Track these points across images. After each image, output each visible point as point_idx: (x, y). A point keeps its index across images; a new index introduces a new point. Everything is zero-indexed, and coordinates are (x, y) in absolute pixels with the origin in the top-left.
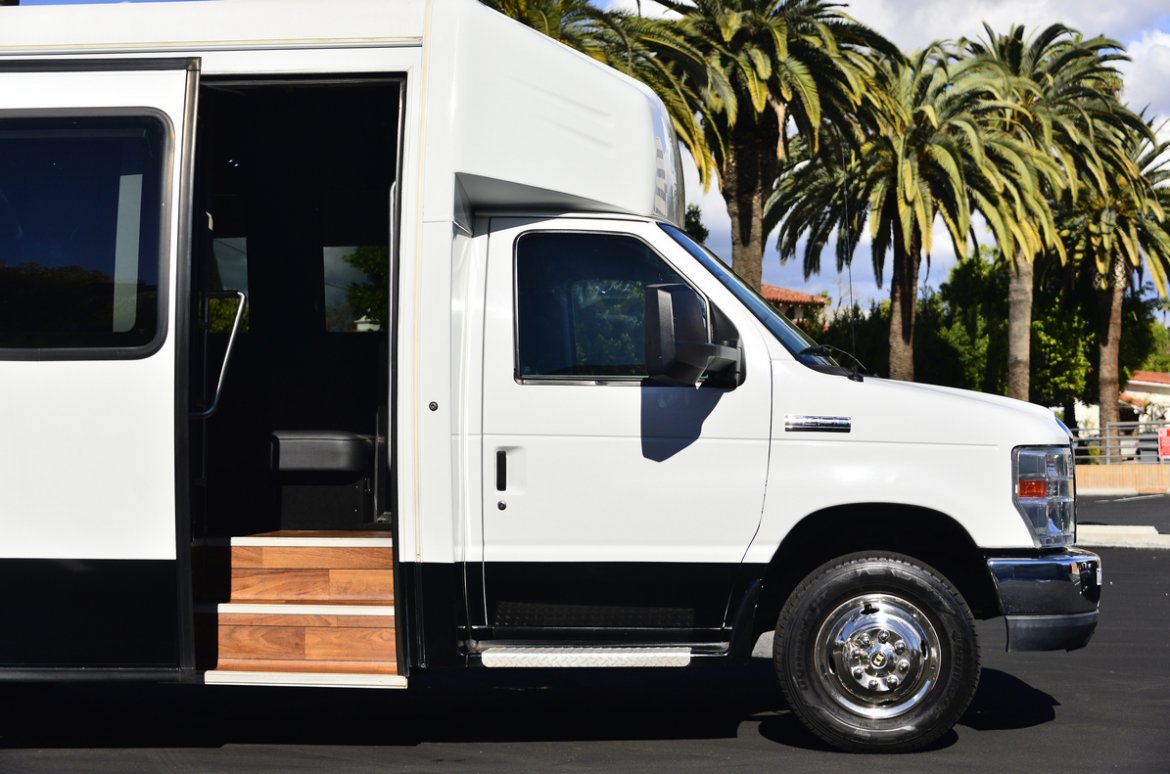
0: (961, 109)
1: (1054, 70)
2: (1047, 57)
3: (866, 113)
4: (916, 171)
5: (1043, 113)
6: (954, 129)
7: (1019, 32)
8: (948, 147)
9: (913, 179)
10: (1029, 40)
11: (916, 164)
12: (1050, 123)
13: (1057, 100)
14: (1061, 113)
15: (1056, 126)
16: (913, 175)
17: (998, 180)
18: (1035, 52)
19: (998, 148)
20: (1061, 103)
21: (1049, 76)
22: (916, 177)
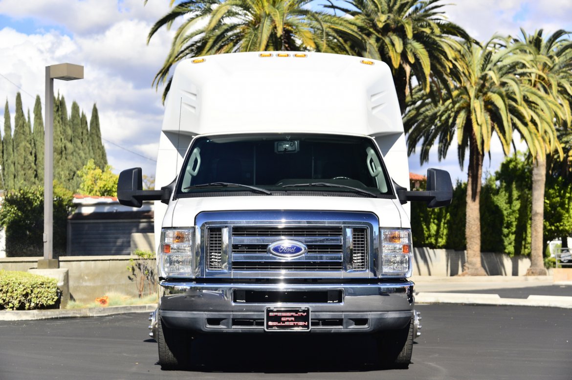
0: (507, 73)
1: (559, 54)
2: (555, 48)
3: (455, 74)
4: (483, 107)
5: (552, 77)
6: (503, 84)
7: (540, 34)
8: (500, 94)
9: (481, 112)
10: (545, 39)
11: (483, 103)
12: (556, 83)
13: (560, 71)
14: (562, 78)
15: (559, 85)
16: (481, 109)
17: (528, 113)
18: (549, 45)
19: (529, 95)
20: (563, 72)
21: (555, 57)
22: (483, 110)
